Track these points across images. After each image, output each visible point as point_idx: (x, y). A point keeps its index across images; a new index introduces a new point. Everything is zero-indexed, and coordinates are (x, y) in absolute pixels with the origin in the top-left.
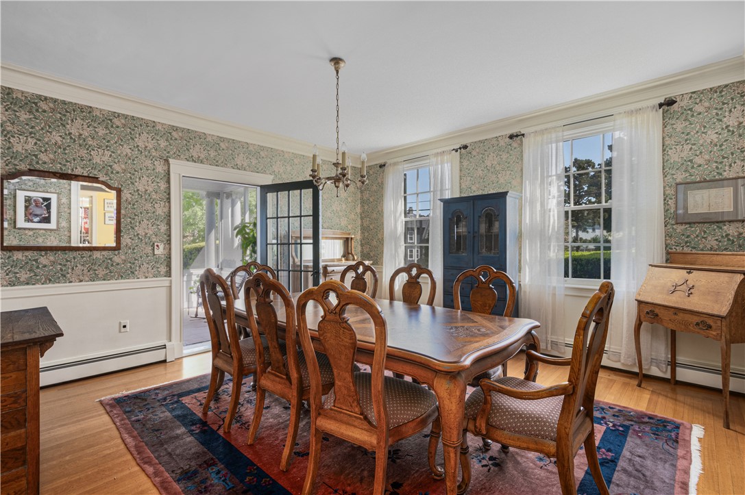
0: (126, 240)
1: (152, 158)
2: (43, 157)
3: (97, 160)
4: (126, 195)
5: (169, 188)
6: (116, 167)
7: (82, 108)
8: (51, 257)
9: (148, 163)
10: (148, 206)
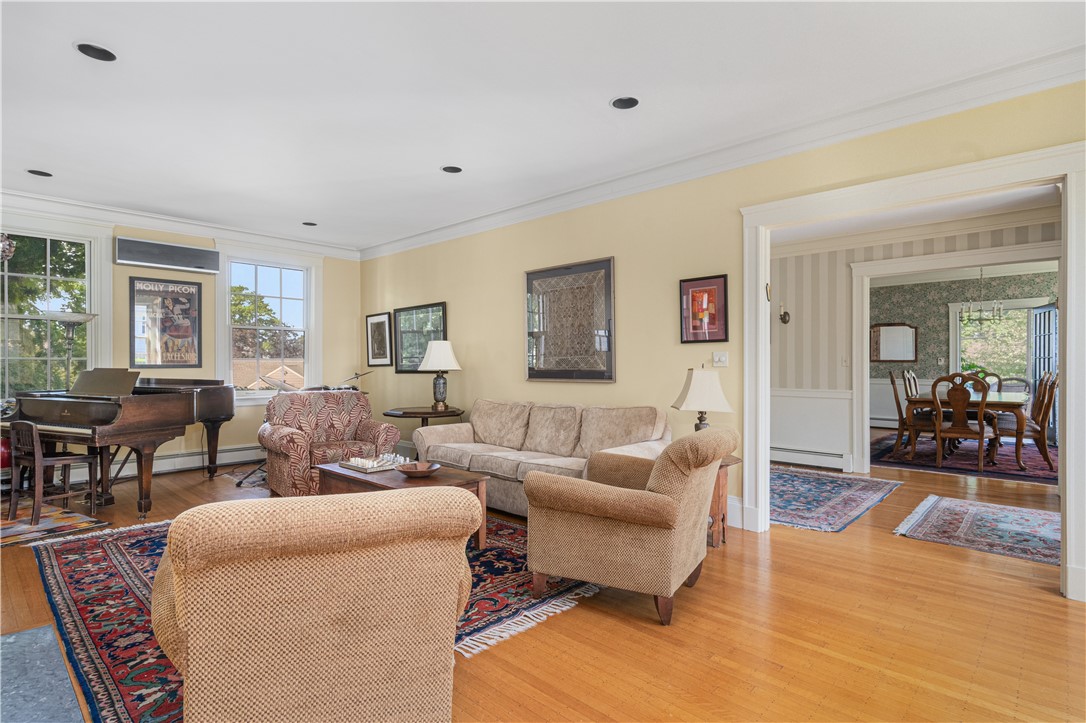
0: (921, 356)
1: (938, 305)
2: (882, 317)
3: (906, 313)
4: (921, 330)
5: (948, 322)
6: (916, 315)
7: (898, 287)
8: (884, 365)
9: (935, 309)
10: (935, 335)
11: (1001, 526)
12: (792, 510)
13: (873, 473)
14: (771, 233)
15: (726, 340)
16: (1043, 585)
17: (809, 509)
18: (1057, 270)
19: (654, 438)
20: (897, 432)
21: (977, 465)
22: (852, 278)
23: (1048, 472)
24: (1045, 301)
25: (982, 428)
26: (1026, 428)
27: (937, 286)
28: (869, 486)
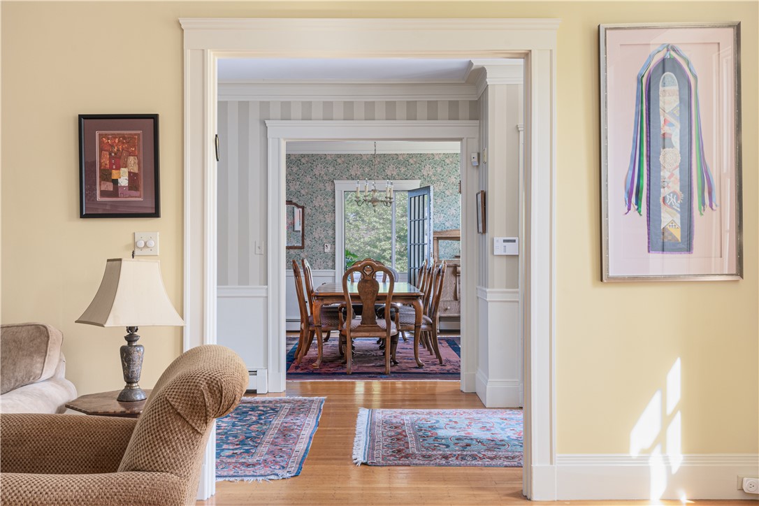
0: (307, 242)
1: (324, 182)
3: (293, 189)
5: (334, 202)
9: (321, 185)
10: (321, 217)
11: (441, 433)
12: (229, 457)
13: (289, 390)
14: (219, 60)
15: (156, 214)
16: (510, 492)
17: (247, 451)
18: (459, 152)
19: (45, 376)
20: (298, 335)
21: (384, 366)
22: (267, 139)
23: (440, 367)
24: (416, 184)
25: (389, 324)
26: (423, 321)
27: (322, 158)
28: (298, 409)
